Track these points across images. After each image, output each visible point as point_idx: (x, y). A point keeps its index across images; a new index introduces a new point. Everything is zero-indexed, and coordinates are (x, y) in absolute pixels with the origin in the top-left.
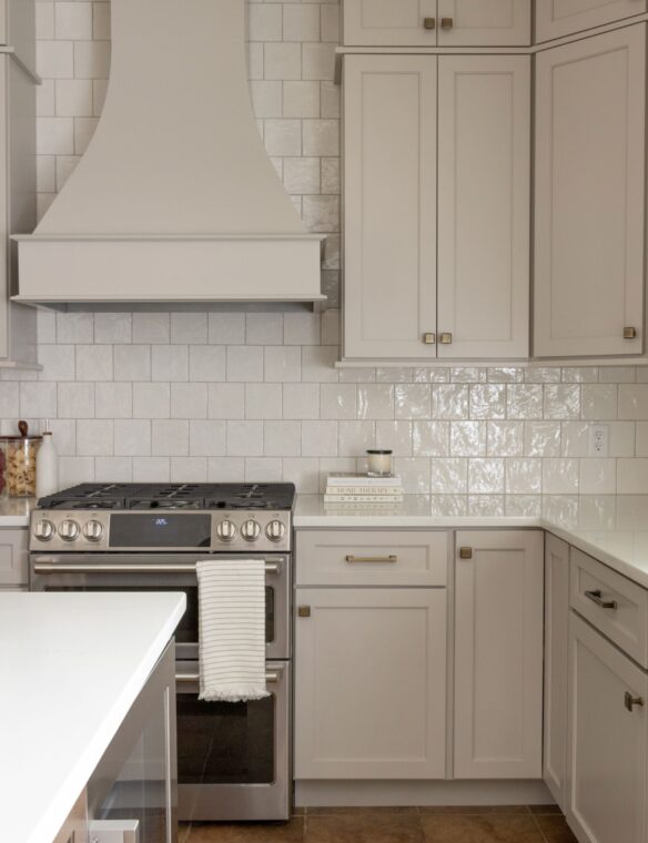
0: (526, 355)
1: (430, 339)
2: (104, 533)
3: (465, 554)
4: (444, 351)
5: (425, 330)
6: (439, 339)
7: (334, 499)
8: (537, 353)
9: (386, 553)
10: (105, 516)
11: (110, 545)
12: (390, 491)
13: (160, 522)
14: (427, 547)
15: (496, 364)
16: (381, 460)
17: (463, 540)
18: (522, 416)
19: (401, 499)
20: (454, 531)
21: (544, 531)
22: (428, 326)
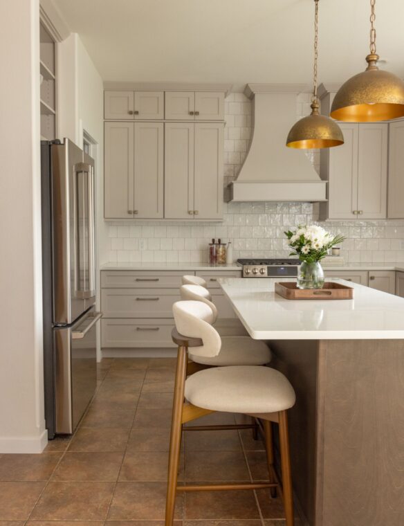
0: (385, 217)
1: (356, 213)
2: (265, 271)
3: (372, 278)
4: (359, 216)
5: (353, 210)
6: (358, 213)
8: (389, 217)
10: (266, 267)
11: (268, 275)
13: (282, 269)
14: (360, 276)
15: (372, 221)
16: (337, 251)
17: (371, 274)
18: (379, 237)
20: (368, 271)
21: (396, 271)
22: (355, 209)
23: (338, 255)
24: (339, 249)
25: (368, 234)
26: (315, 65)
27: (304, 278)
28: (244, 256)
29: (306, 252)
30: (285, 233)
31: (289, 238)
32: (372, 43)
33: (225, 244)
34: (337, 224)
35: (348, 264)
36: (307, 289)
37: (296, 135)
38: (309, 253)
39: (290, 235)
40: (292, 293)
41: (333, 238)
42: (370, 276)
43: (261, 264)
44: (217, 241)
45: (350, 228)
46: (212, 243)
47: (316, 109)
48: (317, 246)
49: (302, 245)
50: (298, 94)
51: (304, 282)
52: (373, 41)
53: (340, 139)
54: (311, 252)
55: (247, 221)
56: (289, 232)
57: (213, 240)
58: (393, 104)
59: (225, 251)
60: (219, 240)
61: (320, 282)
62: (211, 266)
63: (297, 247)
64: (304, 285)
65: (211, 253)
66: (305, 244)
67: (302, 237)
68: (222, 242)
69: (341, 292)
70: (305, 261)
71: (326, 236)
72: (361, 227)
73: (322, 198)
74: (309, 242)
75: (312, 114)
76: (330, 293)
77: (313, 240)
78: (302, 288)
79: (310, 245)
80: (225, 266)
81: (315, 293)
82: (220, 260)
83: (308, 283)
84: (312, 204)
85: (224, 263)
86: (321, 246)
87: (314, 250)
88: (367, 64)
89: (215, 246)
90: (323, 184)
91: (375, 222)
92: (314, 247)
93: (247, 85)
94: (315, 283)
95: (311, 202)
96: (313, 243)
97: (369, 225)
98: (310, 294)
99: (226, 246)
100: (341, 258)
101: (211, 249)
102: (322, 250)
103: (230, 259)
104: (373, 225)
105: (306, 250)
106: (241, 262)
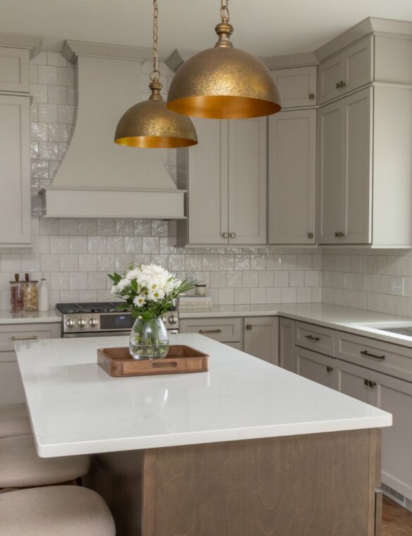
0: (265, 243)
1: (226, 236)
2: (97, 322)
3: (249, 327)
4: (231, 241)
5: (223, 232)
6: (230, 235)
7: (183, 307)
9: (216, 328)
10: (98, 315)
11: (101, 328)
12: (207, 303)
13: (122, 318)
14: (233, 325)
15: (249, 247)
16: (202, 290)
17: (247, 322)
18: (258, 269)
19: (212, 306)
20: (243, 318)
21: (280, 317)
22: (225, 230)
23: (204, 296)
24: (205, 286)
25: (244, 264)
26: (155, 25)
27: (140, 342)
28: (67, 299)
29: (140, 305)
30: (110, 276)
31: (116, 284)
32: (223, 8)
33: (36, 282)
34: (202, 252)
35: (217, 307)
36: (144, 358)
37: (128, 128)
38: (145, 306)
39: (117, 279)
40: (119, 368)
41: (180, 282)
42: (246, 324)
43: (93, 311)
44: (22, 278)
45: (220, 257)
46: (14, 280)
47: (156, 92)
48: (156, 295)
49: (134, 294)
50: (142, 63)
51: (139, 348)
52: (224, 4)
53: (192, 138)
54: (148, 304)
55: (71, 247)
56: (115, 274)
57: (17, 276)
58: (251, 98)
59: (36, 292)
60: (27, 276)
61: (164, 347)
62: (14, 317)
63: (127, 297)
64: (140, 351)
65: (14, 295)
66: (138, 292)
67: (134, 282)
68: (32, 278)
69: (191, 362)
70: (140, 317)
71: (169, 280)
72: (235, 255)
73: (179, 214)
74: (145, 290)
75: (151, 98)
76: (175, 364)
77: (149, 287)
78: (137, 357)
79: (147, 294)
80: (37, 316)
81: (155, 365)
82: (29, 305)
83: (145, 349)
84: (167, 222)
85: (35, 311)
86: (161, 296)
87: (152, 301)
88: (218, 36)
89: (19, 285)
90: (179, 196)
91: (252, 249)
92: (151, 297)
93: (65, 41)
94: (156, 349)
95: (165, 220)
96: (149, 292)
97: (246, 253)
98: (147, 366)
99: (38, 285)
100: (208, 300)
101: (14, 290)
102: (164, 301)
103: (44, 304)
104: (250, 253)
105: (140, 301)
106: (62, 308)
